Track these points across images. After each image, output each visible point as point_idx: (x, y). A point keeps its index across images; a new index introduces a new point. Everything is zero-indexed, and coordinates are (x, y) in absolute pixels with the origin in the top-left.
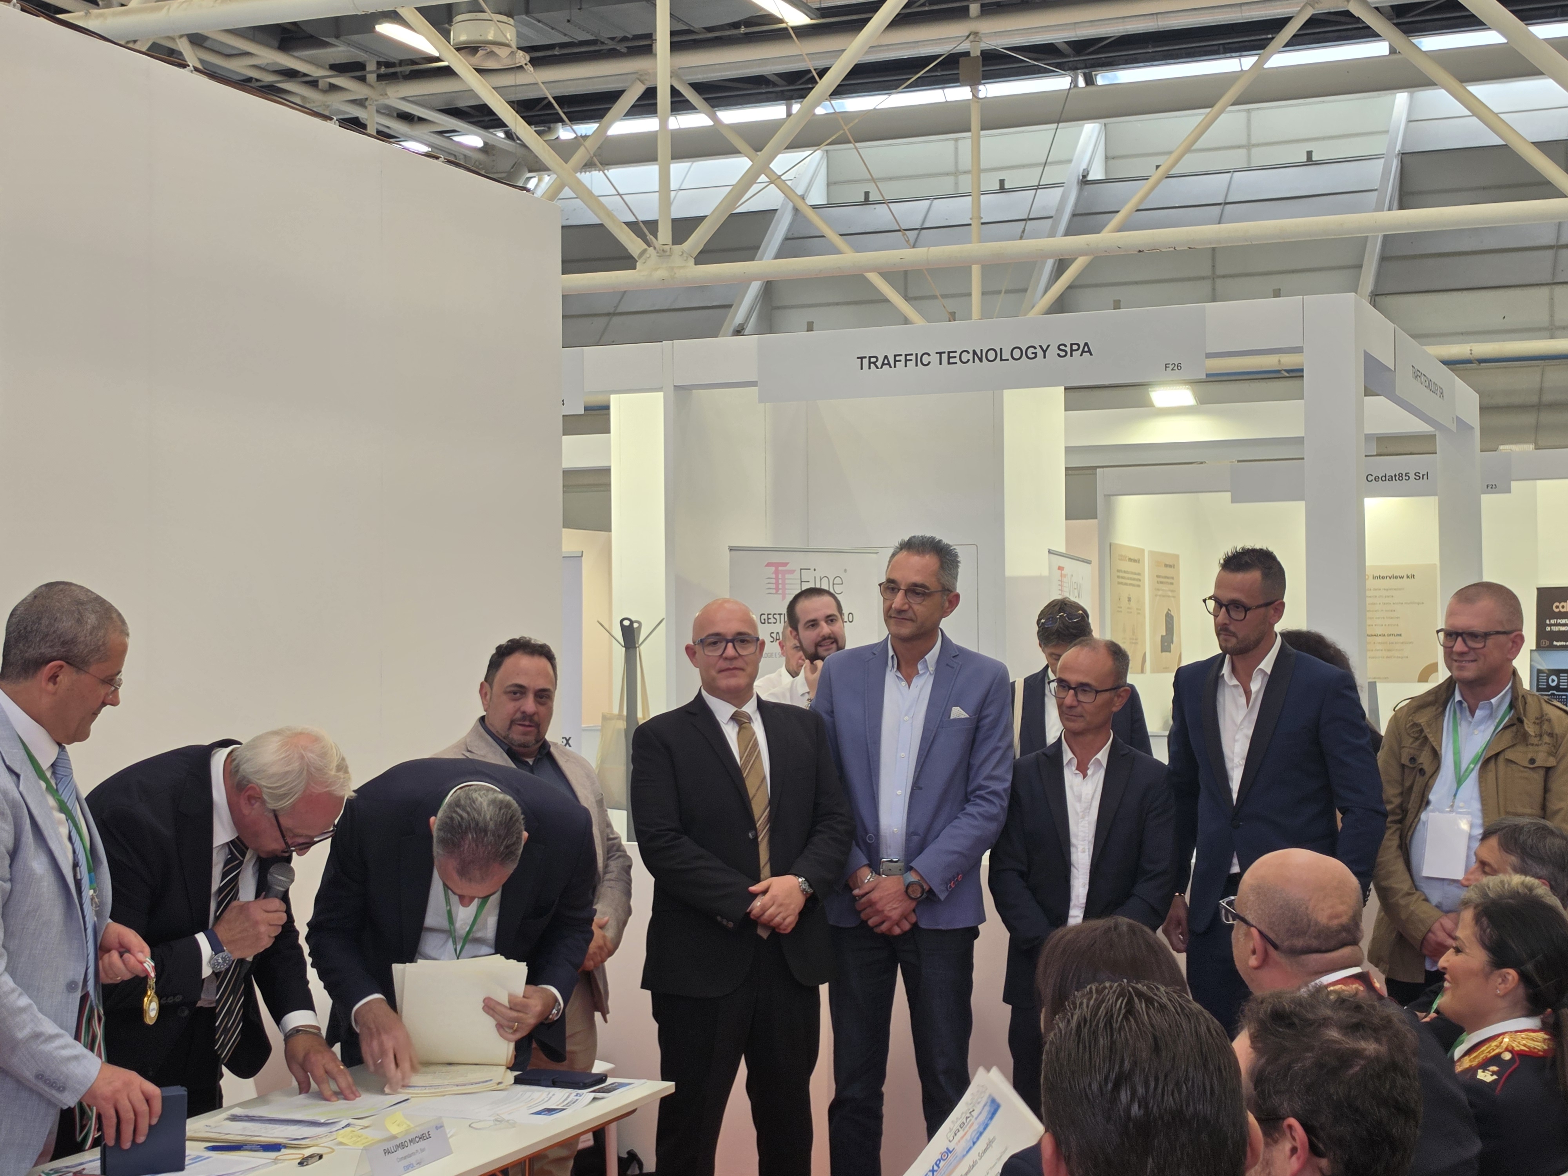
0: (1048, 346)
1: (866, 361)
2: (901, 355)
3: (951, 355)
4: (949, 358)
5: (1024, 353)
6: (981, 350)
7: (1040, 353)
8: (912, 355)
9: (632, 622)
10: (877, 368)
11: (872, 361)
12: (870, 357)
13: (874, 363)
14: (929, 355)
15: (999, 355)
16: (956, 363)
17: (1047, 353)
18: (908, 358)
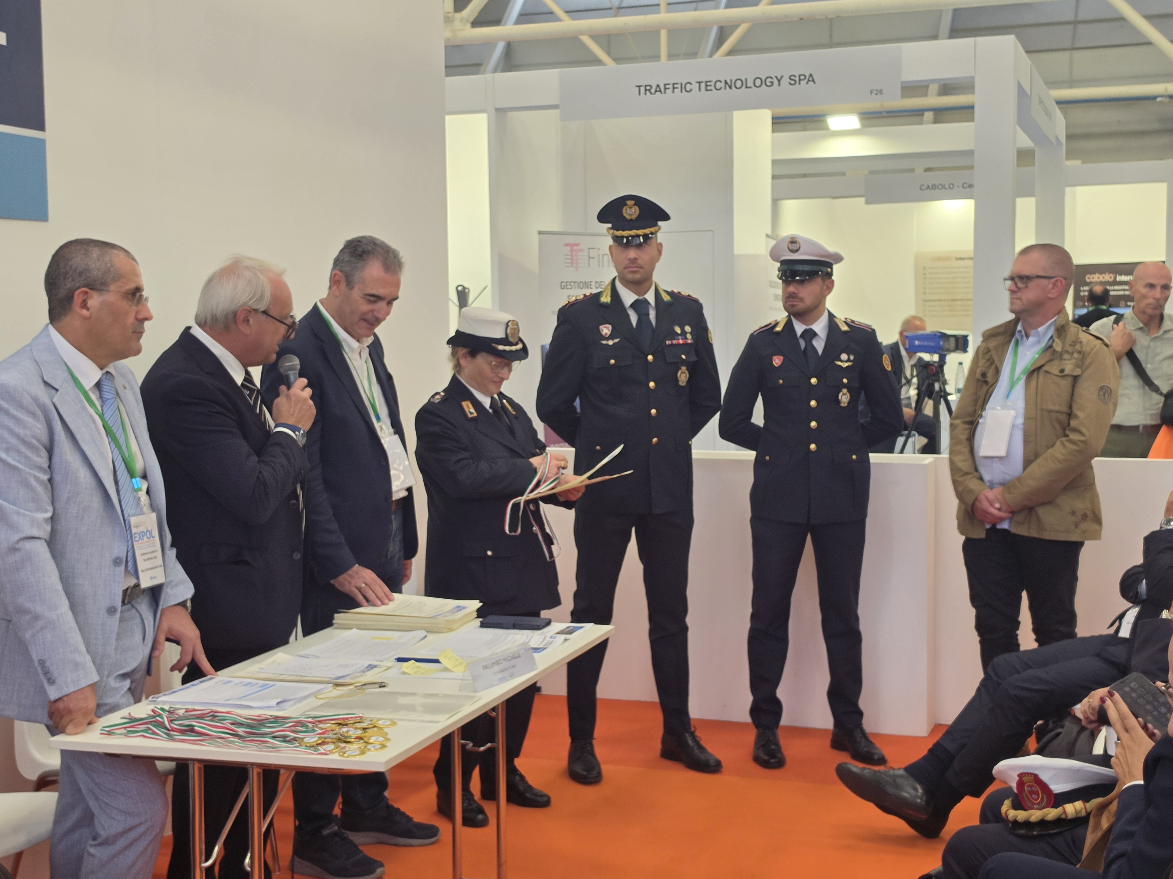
0: (782, 77)
1: (642, 89)
2: (669, 84)
3: (708, 84)
4: (707, 86)
5: (763, 82)
6: (731, 81)
7: (776, 82)
8: (677, 84)
9: (464, 288)
10: (651, 93)
11: (648, 89)
12: (646, 86)
13: (649, 90)
14: (690, 83)
15: (744, 84)
16: (711, 90)
17: (782, 82)
18: (675, 86)
